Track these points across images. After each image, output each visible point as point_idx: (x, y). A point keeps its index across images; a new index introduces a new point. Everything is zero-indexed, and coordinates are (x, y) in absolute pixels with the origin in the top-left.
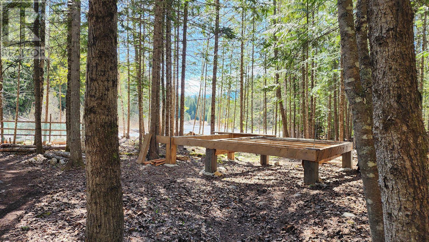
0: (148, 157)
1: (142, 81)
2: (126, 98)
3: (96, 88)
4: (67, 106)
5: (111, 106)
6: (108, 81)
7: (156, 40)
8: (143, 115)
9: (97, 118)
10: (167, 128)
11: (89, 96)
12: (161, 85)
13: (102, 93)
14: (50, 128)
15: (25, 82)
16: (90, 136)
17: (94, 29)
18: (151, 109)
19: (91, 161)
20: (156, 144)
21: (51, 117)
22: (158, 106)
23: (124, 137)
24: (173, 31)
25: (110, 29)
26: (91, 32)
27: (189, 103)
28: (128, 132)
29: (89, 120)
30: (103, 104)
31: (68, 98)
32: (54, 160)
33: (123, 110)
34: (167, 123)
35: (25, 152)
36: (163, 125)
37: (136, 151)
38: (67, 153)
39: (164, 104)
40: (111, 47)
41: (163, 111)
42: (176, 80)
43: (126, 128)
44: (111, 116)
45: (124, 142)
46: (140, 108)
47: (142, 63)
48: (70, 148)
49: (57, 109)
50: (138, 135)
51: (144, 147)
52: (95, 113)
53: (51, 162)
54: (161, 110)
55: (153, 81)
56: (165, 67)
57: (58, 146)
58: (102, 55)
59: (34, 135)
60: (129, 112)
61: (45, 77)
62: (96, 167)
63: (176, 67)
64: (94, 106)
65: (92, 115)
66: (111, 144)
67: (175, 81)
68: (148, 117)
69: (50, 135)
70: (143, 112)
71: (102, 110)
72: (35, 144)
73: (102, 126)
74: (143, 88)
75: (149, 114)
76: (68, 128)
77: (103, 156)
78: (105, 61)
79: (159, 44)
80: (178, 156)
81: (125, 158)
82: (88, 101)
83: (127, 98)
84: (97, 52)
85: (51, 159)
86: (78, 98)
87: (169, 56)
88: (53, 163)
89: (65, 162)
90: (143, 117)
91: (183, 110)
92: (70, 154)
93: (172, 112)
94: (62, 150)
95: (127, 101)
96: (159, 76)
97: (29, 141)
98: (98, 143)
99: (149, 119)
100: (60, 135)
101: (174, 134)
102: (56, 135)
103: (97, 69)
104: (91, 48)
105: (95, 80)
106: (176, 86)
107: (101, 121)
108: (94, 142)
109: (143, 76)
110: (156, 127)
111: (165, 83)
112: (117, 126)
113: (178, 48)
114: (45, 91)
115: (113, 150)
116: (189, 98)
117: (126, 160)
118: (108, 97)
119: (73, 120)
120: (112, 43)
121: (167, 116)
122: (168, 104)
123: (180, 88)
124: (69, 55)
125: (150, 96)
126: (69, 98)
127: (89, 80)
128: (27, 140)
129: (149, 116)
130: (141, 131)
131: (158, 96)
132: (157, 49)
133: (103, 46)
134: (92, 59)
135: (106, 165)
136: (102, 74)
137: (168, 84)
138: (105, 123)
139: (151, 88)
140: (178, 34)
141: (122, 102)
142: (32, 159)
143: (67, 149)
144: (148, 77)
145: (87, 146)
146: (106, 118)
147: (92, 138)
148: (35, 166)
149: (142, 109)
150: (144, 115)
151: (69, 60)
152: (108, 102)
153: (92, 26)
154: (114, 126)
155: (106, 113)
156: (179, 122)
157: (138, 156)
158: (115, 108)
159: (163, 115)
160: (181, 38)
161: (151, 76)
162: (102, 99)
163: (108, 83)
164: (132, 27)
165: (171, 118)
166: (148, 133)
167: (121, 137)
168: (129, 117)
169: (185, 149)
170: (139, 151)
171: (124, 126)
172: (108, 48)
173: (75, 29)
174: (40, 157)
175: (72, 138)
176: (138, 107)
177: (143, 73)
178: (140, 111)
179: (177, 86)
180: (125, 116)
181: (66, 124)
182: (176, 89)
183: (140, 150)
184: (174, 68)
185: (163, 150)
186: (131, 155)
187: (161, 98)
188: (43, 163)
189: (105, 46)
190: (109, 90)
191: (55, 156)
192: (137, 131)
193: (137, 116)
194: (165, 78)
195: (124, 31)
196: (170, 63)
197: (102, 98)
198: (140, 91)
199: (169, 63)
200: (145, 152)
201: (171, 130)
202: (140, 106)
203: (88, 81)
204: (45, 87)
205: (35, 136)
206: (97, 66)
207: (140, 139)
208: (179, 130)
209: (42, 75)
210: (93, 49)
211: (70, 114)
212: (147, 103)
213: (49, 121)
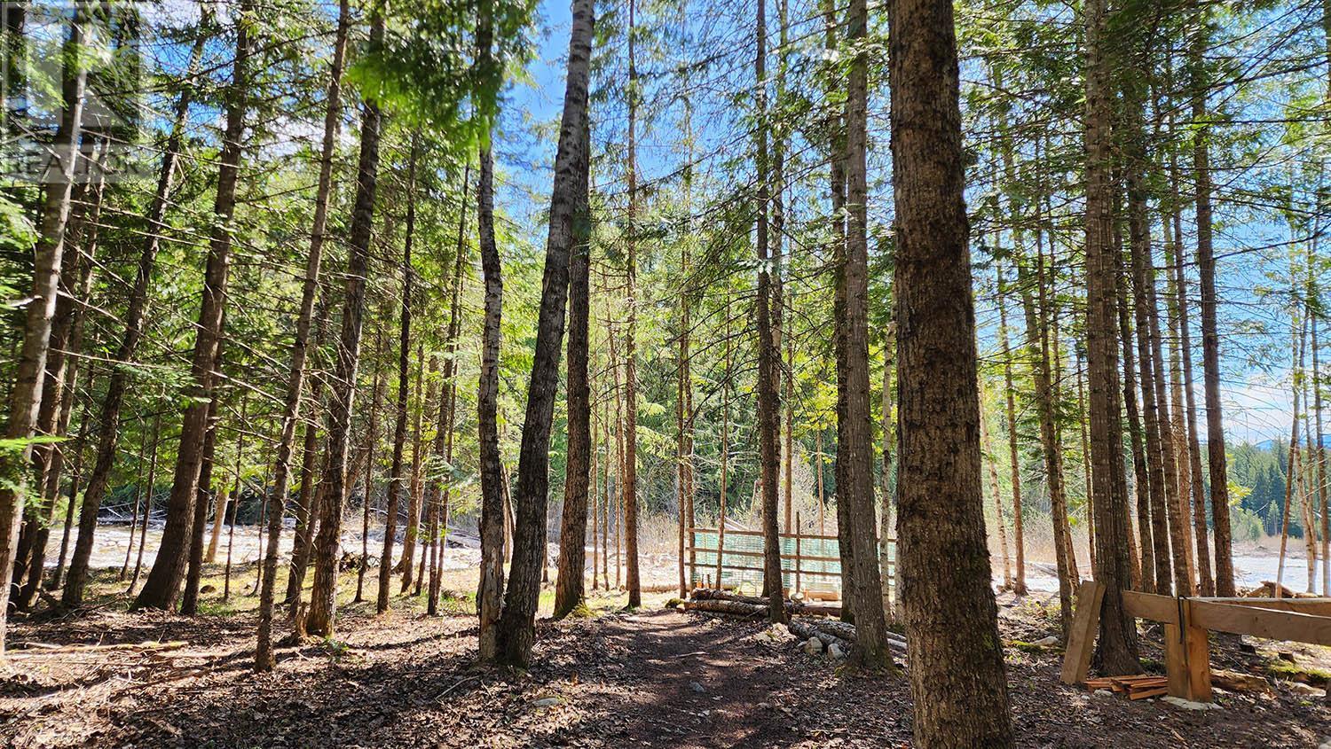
0: (1100, 663)
1: (1057, 407)
2: (1004, 460)
3: (923, 448)
4: (838, 490)
5: (967, 496)
6: (954, 426)
7: (1094, 275)
8: (1069, 516)
9: (931, 530)
10: (1163, 564)
11: (906, 469)
12: (1124, 413)
13: (940, 461)
14: (798, 552)
15: (736, 428)
16: (914, 581)
17: (912, 294)
18: (1095, 497)
19: (923, 649)
20: (1126, 621)
21: (798, 521)
22: (1121, 486)
23: (1008, 587)
24: (1157, 231)
25: (952, 289)
26: (905, 303)
27: (1253, 473)
28: (1021, 573)
29: (910, 535)
30: (943, 491)
31: (840, 469)
32: (815, 643)
33: (999, 502)
34: (1161, 546)
35: (745, 614)
36: (1146, 555)
37: (1053, 639)
38: (845, 626)
39: (1141, 481)
40: (957, 334)
41: (1142, 503)
42: (1184, 394)
43: (1014, 558)
44: (968, 523)
45: (1010, 606)
46: (1053, 496)
47: (1050, 348)
48: (852, 610)
49: (810, 498)
50: (1054, 585)
51: (1079, 627)
52: (923, 516)
53: (807, 647)
54: (1133, 498)
55: (1092, 404)
56: (1136, 352)
57: (818, 603)
58: (933, 359)
59: (762, 570)
60: (1017, 506)
61: (784, 414)
62: (938, 670)
63: (1181, 347)
64: (920, 497)
65: (918, 521)
66: (974, 606)
67: (1180, 397)
68: (1087, 523)
69: (798, 572)
70: (1065, 508)
71: (943, 507)
72: (765, 594)
73: (945, 552)
74: (1059, 430)
75: (1090, 514)
76: (846, 553)
77: (953, 640)
78: (943, 373)
79: (1105, 284)
80: (1217, 672)
81: (1019, 661)
82: (905, 483)
83: (1006, 461)
84: (922, 351)
85: (806, 639)
86: (869, 470)
87: (1147, 312)
88: (811, 651)
89: (841, 653)
90: (1066, 525)
91: (1225, 500)
92: (853, 631)
93: (1176, 506)
94: (833, 618)
95: (1011, 471)
96: (1116, 384)
97: (750, 585)
98: (937, 600)
99: (1091, 530)
100: (824, 574)
101: (1193, 589)
102: (813, 573)
103: (923, 398)
104: (906, 343)
105: (919, 427)
106: (1186, 415)
107: (943, 539)
108: (927, 598)
109: (1057, 389)
110: (1119, 560)
111: (1141, 404)
112: (988, 554)
113: (1182, 282)
114: (784, 451)
115: (981, 625)
116: (1248, 451)
117: (1020, 666)
118: (956, 471)
119: (856, 531)
120: (959, 322)
121: (1159, 524)
122: (1155, 480)
123: (1205, 420)
124: (841, 353)
125: (1086, 453)
126: (844, 467)
127: (903, 427)
128: (746, 581)
129: (1090, 522)
130: (1065, 570)
131: (1115, 454)
132: (1100, 300)
133: (937, 336)
134: (908, 371)
135: (964, 667)
136: (938, 408)
137: (1149, 408)
138: (954, 544)
139: (1088, 428)
140: (1178, 236)
141: (994, 474)
142: (762, 636)
143: (845, 615)
144: (1076, 390)
145: (909, 606)
146: (954, 530)
147: (922, 586)
148: (769, 655)
149: (1063, 495)
150: (1071, 517)
151: (841, 366)
152: (958, 485)
153: (907, 287)
154: (979, 554)
155: (954, 515)
156: (1211, 544)
157: (1062, 657)
158: (978, 501)
159: (1142, 517)
160: (1191, 245)
161: (1086, 388)
162: (941, 478)
163: (954, 431)
164: (1011, 246)
165: (1176, 527)
166: (1091, 579)
167: (999, 587)
168: (1019, 522)
169: (1250, 649)
170: (1065, 638)
171: (1005, 552)
172: (952, 338)
173: (853, 286)
174: (781, 632)
175: (857, 584)
176: (1049, 490)
177: (1058, 381)
178: (1055, 504)
179: (1191, 411)
180: (1006, 519)
181: (840, 542)
182: (1186, 424)
183: (1067, 638)
184: (1173, 350)
185: (1156, 644)
186: (1035, 652)
187: (1129, 456)
188: (788, 648)
189: (941, 335)
190: (958, 450)
191: (816, 633)
192: (1050, 572)
193: (1046, 521)
194: (1139, 392)
195: (988, 263)
196: (1156, 338)
197: (939, 475)
198: (1051, 438)
199: (1151, 339)
200: (1087, 644)
201: (1178, 573)
202: (1055, 486)
203: (901, 430)
204: (783, 439)
205: (766, 571)
206: (922, 388)
207: (1065, 600)
208: (1214, 576)
209: (776, 409)
210: (910, 345)
211: (848, 514)
212: (1077, 479)
213: (794, 531)
